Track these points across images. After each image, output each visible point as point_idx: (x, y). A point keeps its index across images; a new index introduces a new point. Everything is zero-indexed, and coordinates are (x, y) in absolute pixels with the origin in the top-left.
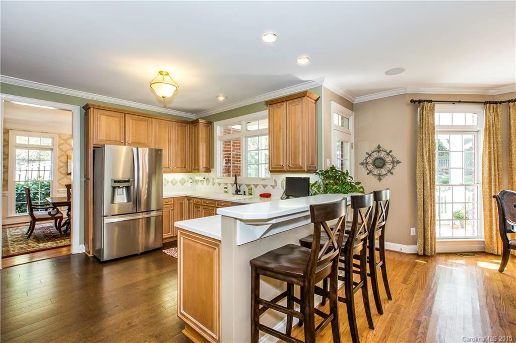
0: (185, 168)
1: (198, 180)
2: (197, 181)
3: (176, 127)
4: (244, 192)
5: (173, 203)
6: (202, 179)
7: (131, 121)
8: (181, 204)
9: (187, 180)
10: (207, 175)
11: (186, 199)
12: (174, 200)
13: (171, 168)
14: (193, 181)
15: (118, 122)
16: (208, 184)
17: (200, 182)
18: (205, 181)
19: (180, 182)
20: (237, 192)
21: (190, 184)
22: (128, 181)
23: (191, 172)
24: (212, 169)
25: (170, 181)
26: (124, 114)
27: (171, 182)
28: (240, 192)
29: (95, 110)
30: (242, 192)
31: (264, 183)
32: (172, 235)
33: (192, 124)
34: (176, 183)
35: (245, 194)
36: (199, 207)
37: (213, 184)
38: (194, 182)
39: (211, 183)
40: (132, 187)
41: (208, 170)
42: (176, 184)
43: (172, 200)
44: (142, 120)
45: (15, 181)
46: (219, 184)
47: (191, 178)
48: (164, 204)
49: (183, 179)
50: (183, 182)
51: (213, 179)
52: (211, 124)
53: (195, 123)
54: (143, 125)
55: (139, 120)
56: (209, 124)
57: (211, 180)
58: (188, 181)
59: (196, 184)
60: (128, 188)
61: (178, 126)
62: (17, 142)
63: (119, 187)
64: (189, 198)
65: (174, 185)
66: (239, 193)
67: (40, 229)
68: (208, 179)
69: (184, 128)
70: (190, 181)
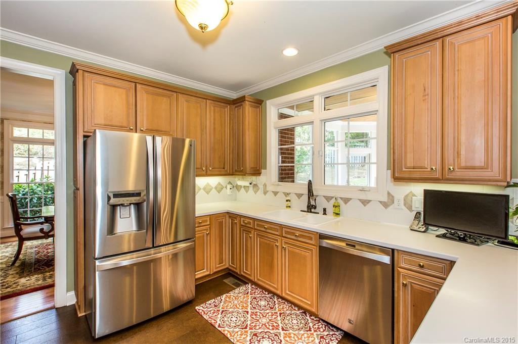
0: (224, 168)
1: (241, 186)
2: (238, 188)
3: (212, 108)
4: (325, 210)
5: (208, 223)
6: (247, 184)
7: (145, 95)
8: (221, 224)
9: (224, 186)
10: (254, 179)
11: (227, 216)
12: (210, 219)
13: (204, 169)
14: (233, 187)
15: (124, 96)
16: (255, 192)
17: (243, 188)
18: (251, 188)
19: (216, 188)
20: (311, 208)
21: (228, 191)
22: (139, 194)
23: (232, 175)
24: (263, 171)
25: (202, 188)
26: (133, 84)
27: (204, 189)
28: (315, 208)
29: (86, 74)
30: (320, 209)
31: (363, 196)
32: (208, 273)
33: (234, 104)
34: (211, 189)
35: (325, 213)
36: (251, 232)
37: (265, 193)
38: (235, 188)
39: (261, 192)
40: (145, 203)
41: (257, 172)
42: (210, 192)
43: (208, 219)
44: (163, 96)
45: (13, 184)
46: (276, 193)
47: (230, 183)
48: (196, 226)
49: (219, 184)
50: (219, 189)
51: (265, 185)
52: (261, 104)
53: (239, 102)
54: (164, 103)
55: (158, 95)
56: (259, 102)
57: (261, 187)
58: (226, 187)
59: (237, 191)
60: (138, 206)
61: (214, 107)
62: (14, 135)
63: (122, 205)
64: (232, 216)
65: (208, 193)
66: (313, 210)
67: (36, 247)
68: (255, 185)
69: (223, 109)
70: (229, 186)
